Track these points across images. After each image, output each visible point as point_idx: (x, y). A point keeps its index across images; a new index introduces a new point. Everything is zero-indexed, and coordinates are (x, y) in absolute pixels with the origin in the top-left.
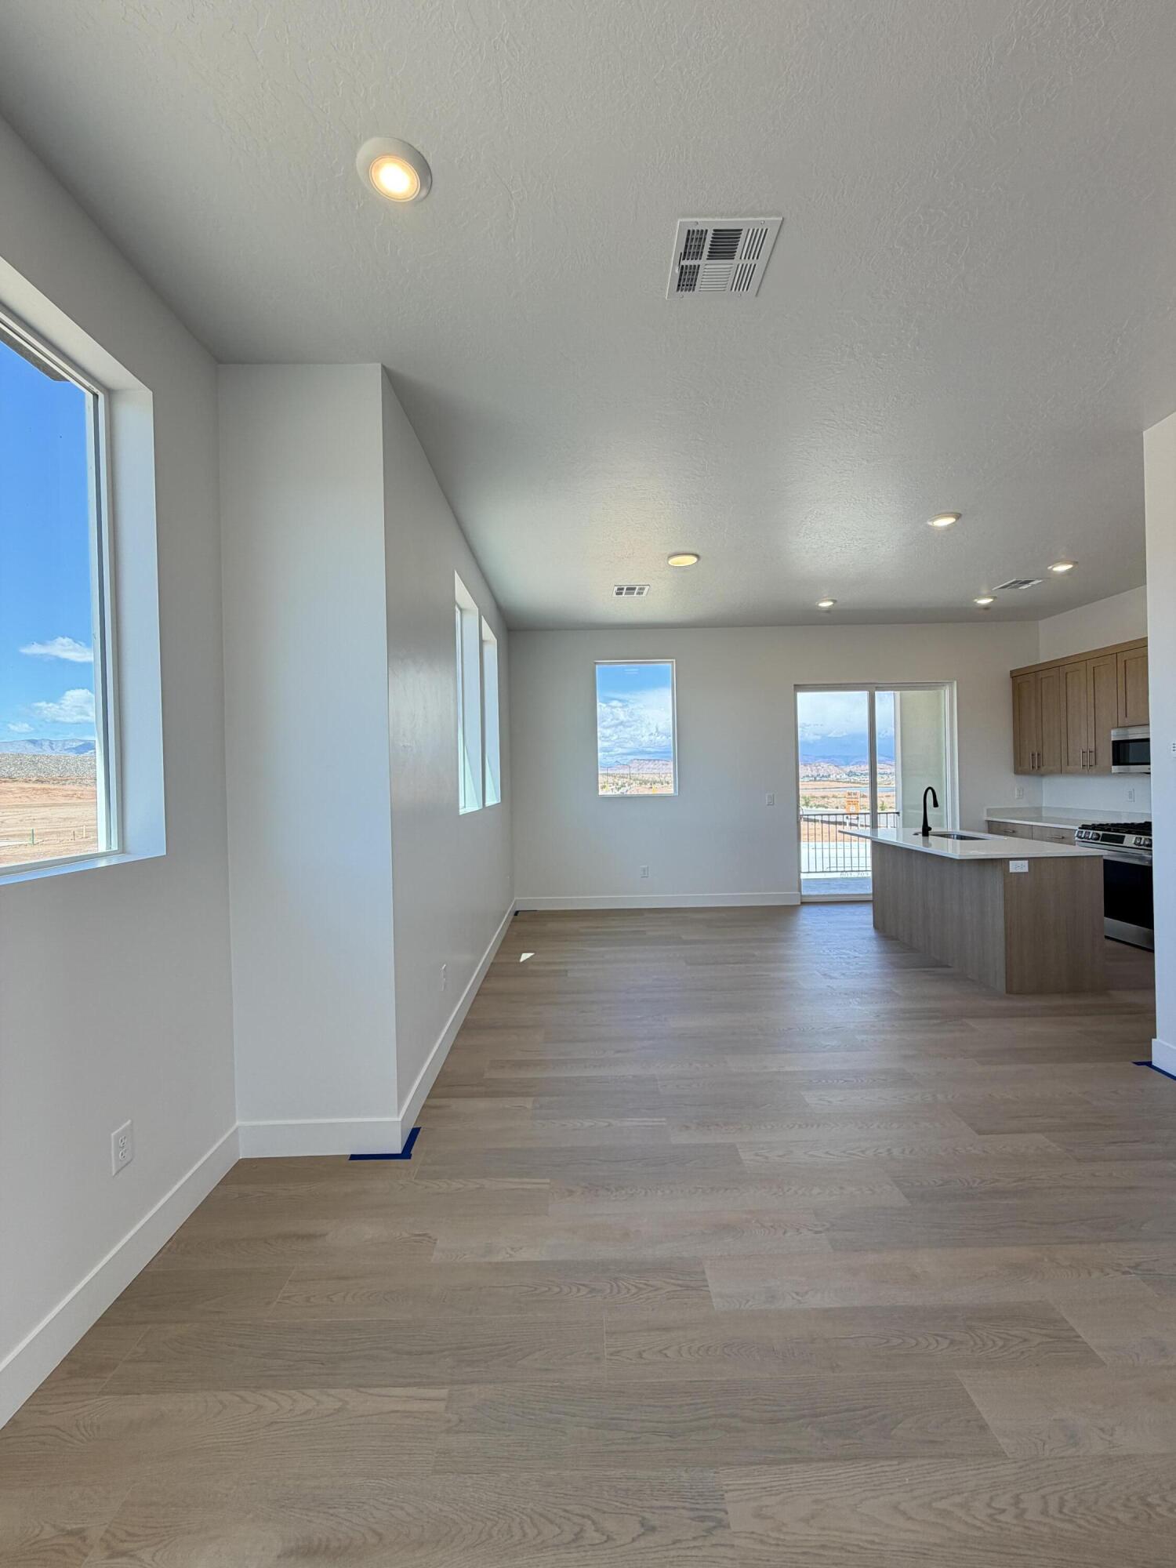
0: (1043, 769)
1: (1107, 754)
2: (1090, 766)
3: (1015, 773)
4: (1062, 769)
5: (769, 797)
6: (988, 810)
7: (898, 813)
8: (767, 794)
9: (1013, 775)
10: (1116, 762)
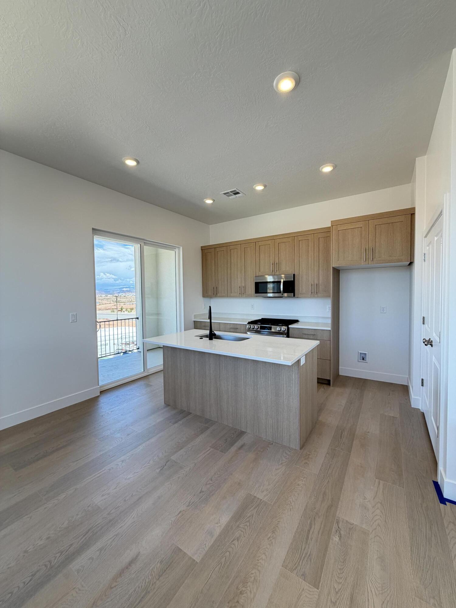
0: (218, 294)
1: (252, 288)
2: (242, 294)
3: (203, 297)
4: (228, 295)
5: (72, 315)
6: (195, 315)
7: (138, 318)
8: (70, 314)
9: (202, 297)
10: (256, 293)
